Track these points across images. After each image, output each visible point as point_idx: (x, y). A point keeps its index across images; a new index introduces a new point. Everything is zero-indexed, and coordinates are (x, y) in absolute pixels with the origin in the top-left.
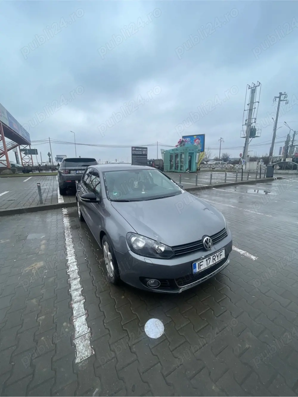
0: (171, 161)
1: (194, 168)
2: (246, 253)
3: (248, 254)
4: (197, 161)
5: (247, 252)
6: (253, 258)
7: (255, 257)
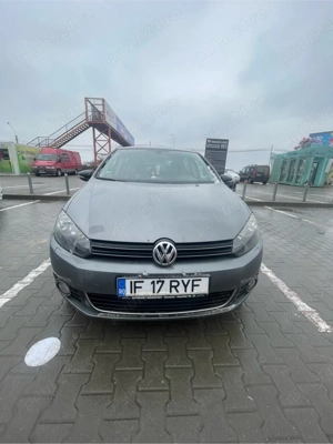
0: (283, 169)
1: (320, 181)
2: (312, 312)
3: (315, 317)
4: (327, 170)
5: (317, 311)
6: (323, 326)
7: (328, 327)
